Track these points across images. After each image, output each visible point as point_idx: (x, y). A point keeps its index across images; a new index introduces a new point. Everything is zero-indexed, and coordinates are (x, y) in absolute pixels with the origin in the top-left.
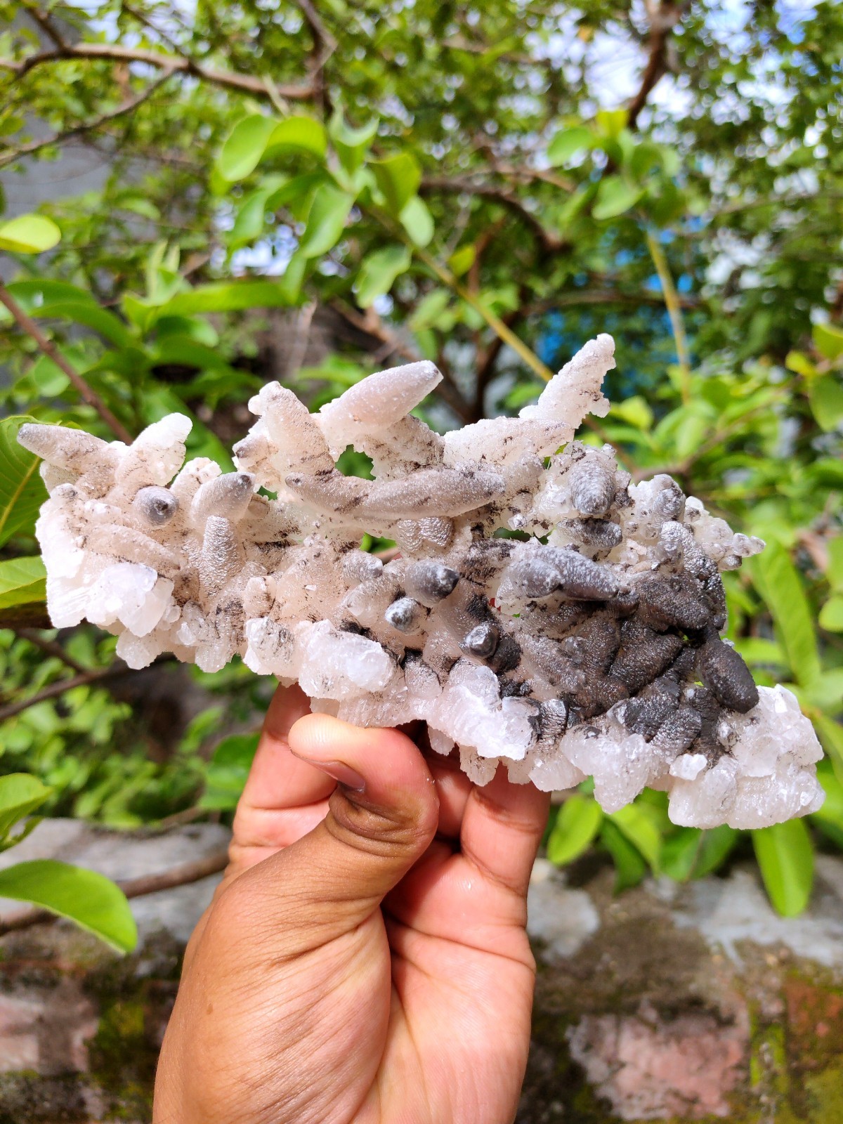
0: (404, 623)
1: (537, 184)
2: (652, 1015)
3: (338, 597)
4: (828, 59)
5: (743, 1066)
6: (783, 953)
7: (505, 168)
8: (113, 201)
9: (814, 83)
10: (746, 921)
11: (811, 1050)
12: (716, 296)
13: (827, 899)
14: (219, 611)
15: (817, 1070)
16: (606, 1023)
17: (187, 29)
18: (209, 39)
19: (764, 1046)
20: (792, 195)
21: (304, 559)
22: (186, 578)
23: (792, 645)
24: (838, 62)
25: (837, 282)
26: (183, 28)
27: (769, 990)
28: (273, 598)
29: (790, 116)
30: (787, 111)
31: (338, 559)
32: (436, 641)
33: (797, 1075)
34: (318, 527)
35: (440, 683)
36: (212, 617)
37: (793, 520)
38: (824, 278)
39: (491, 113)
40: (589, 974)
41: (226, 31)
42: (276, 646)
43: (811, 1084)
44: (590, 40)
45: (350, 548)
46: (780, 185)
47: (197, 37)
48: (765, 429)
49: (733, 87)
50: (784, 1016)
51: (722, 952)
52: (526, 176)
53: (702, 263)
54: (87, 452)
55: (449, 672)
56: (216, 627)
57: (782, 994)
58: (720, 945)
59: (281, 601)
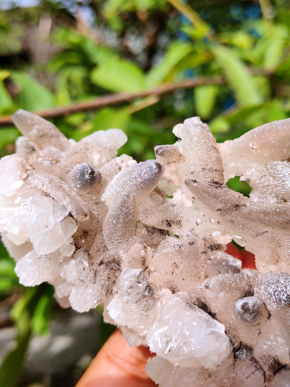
0: (251, 313)
3: (198, 280)
14: (101, 263)
21: (180, 244)
22: (87, 232)
28: (147, 265)
31: (205, 252)
32: (269, 343)
34: (197, 224)
35: (265, 380)
36: (95, 267)
42: (140, 296)
45: (216, 249)
54: (53, 136)
55: (275, 373)
56: (95, 275)
59: (152, 269)
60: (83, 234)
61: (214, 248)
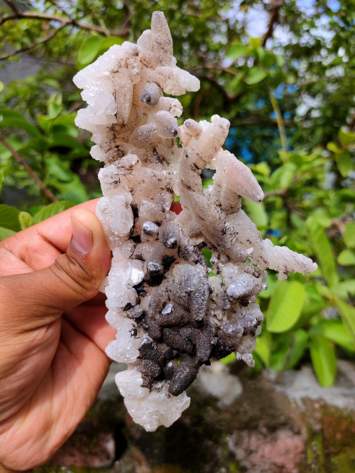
1: (224, 73)
2: (264, 430)
4: (349, 19)
5: (304, 452)
6: (322, 403)
7: (210, 66)
8: (40, 80)
9: (343, 29)
10: (306, 389)
11: (334, 445)
12: (301, 121)
13: (342, 379)
15: (336, 454)
16: (245, 434)
17: (74, 7)
18: (84, 11)
19: (313, 443)
20: (333, 77)
23: (325, 268)
24: (352, 20)
25: (352, 115)
26: (72, 6)
27: (316, 419)
28: (133, 169)
29: (333, 44)
30: (331, 42)
31: (163, 189)
33: (328, 456)
35: (130, 257)
36: (113, 146)
37: (331, 216)
38: (346, 113)
39: (204, 42)
40: (237, 413)
41: (91, 8)
43: (334, 460)
44: (246, 11)
46: (328, 73)
47: (78, 10)
48: (320, 176)
49: (308, 31)
50: (322, 430)
51: (295, 402)
52: (219, 70)
53: (294, 106)
57: (321, 421)
58: (294, 399)
59: (133, 173)
60: (122, 125)
61: (170, 191)
